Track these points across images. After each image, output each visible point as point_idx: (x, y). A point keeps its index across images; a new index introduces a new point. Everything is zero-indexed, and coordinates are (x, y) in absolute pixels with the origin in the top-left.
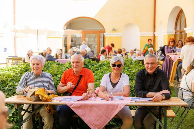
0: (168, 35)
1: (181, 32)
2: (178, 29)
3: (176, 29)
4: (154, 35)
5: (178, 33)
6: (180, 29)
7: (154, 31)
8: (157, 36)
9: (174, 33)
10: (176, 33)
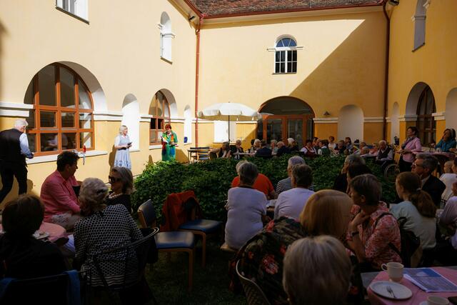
0: (407, 122)
1: (426, 118)
2: (422, 113)
3: (418, 113)
4: (385, 120)
5: (422, 120)
6: (425, 113)
7: (385, 115)
8: (390, 123)
9: (416, 120)
10: (418, 118)
